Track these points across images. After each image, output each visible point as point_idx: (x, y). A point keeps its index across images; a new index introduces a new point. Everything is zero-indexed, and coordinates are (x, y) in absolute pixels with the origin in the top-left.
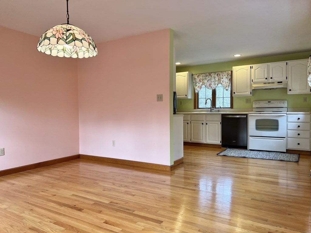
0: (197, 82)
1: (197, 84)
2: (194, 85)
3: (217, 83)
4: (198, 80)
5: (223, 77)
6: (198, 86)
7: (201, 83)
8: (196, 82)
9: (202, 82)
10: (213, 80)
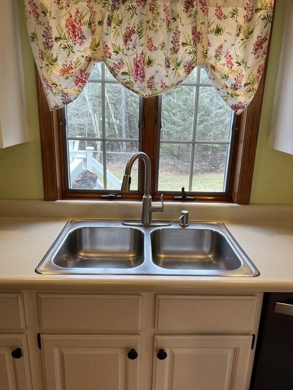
0: (55, 34)
1: (57, 50)
2: (36, 54)
3: (184, 55)
4: (58, 25)
5: (222, 24)
6: (59, 65)
7: (82, 50)
8: (47, 35)
9: (88, 43)
10: (161, 36)
